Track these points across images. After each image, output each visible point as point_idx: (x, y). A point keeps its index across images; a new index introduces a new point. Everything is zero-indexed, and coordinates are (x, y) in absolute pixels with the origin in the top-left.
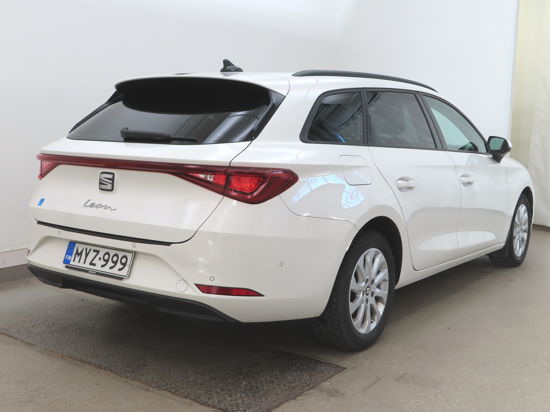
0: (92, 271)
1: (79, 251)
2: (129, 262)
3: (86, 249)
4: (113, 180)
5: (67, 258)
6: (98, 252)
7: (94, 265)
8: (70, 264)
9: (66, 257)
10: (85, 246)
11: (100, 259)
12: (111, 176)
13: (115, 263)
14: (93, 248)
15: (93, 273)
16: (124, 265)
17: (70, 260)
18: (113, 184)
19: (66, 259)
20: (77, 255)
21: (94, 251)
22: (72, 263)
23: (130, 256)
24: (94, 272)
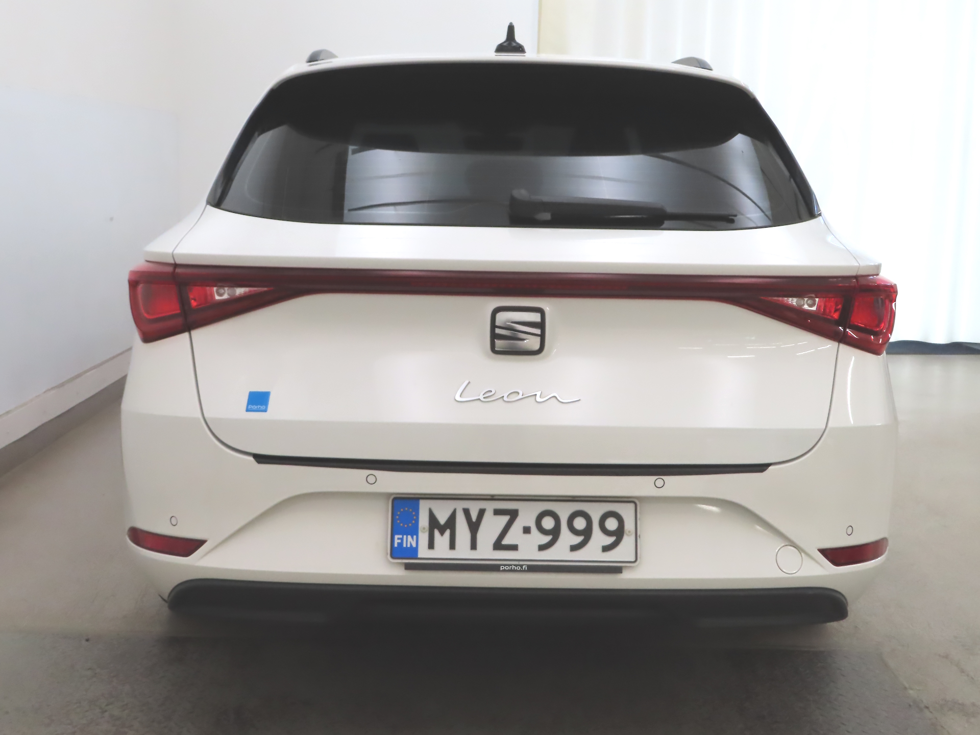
0: (509, 565)
1: (442, 519)
2: (629, 525)
3: (467, 512)
4: (541, 325)
5: (400, 544)
6: (513, 515)
7: (514, 548)
8: (419, 556)
9: (397, 541)
10: (460, 505)
11: (527, 530)
12: (535, 317)
13: (587, 534)
14: (490, 506)
15: (517, 568)
16: (619, 534)
17: (414, 545)
18: (542, 336)
19: (396, 545)
20: (437, 533)
21: (497, 512)
22: (424, 552)
23: (626, 512)
24: (521, 566)
